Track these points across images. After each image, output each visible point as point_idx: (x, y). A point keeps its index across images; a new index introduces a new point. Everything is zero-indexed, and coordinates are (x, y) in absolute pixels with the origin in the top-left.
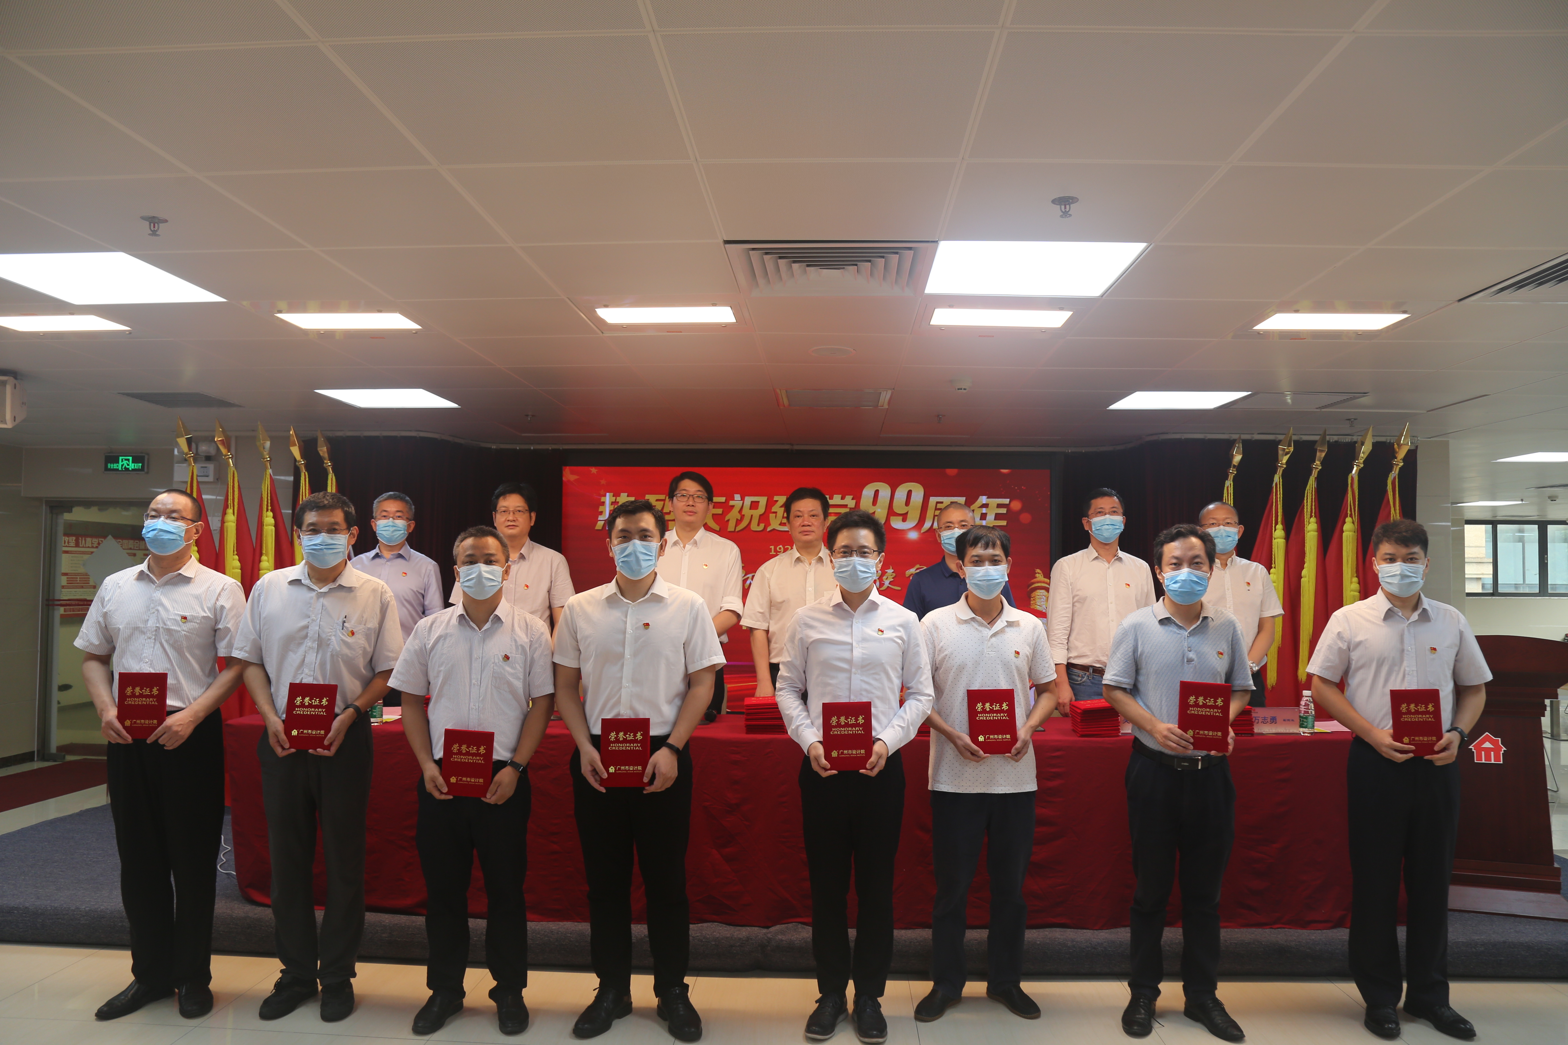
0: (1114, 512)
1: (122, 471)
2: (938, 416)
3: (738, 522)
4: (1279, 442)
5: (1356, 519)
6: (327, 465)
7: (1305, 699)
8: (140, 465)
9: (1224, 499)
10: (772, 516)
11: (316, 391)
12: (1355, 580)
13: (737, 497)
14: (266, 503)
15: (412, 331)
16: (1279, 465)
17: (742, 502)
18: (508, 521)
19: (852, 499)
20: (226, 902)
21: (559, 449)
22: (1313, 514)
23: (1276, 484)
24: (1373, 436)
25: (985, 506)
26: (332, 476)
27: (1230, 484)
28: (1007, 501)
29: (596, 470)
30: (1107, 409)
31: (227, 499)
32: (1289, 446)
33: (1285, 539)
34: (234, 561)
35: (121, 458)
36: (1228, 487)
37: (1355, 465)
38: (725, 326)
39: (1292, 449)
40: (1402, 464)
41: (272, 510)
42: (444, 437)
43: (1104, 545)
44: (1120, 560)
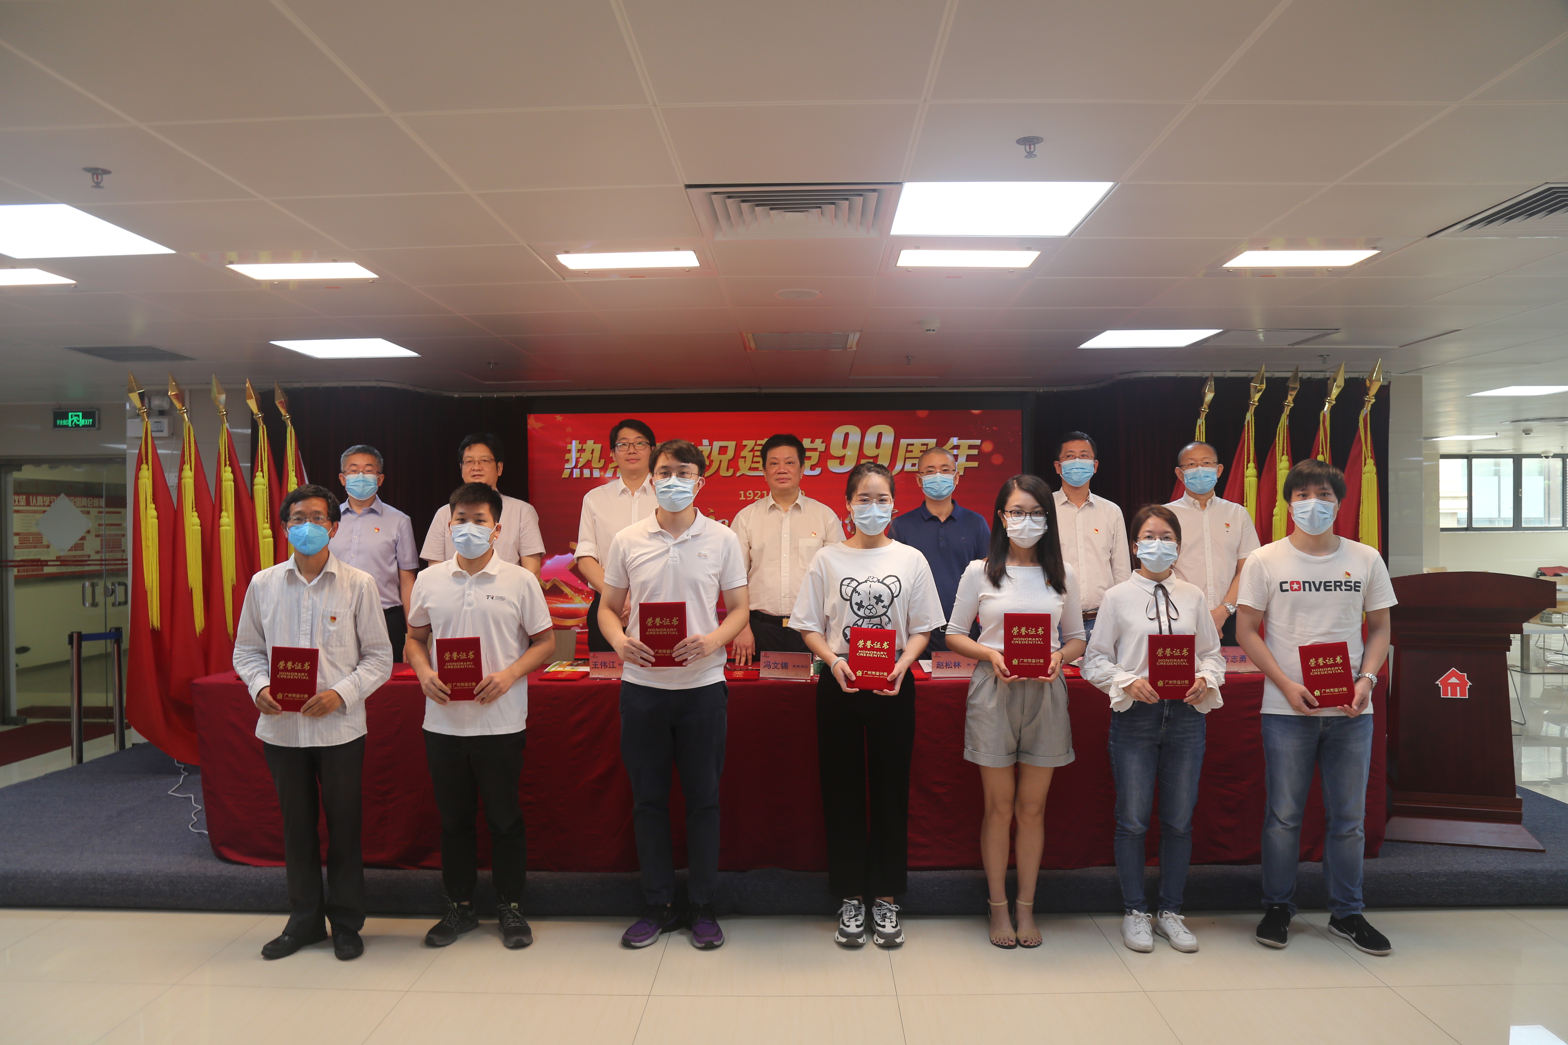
0: (1086, 455)
1: (72, 427)
2: (908, 357)
4: (1251, 380)
6: (286, 418)
8: (92, 420)
10: (741, 461)
11: (272, 342)
13: (706, 442)
14: (224, 458)
15: (369, 281)
16: (1251, 402)
18: (474, 470)
19: (822, 442)
20: (196, 861)
21: (523, 397)
22: (1285, 452)
23: (1248, 423)
24: (1345, 372)
25: (957, 447)
26: (291, 429)
27: (1203, 423)
29: (562, 418)
30: (1078, 348)
31: (183, 454)
32: (1262, 383)
33: (1257, 477)
34: (193, 518)
35: (70, 414)
36: (1200, 426)
37: (1328, 402)
38: (689, 271)
39: (1264, 386)
40: (1374, 401)
41: (230, 465)
42: (405, 387)
43: (1076, 488)
44: (1091, 504)
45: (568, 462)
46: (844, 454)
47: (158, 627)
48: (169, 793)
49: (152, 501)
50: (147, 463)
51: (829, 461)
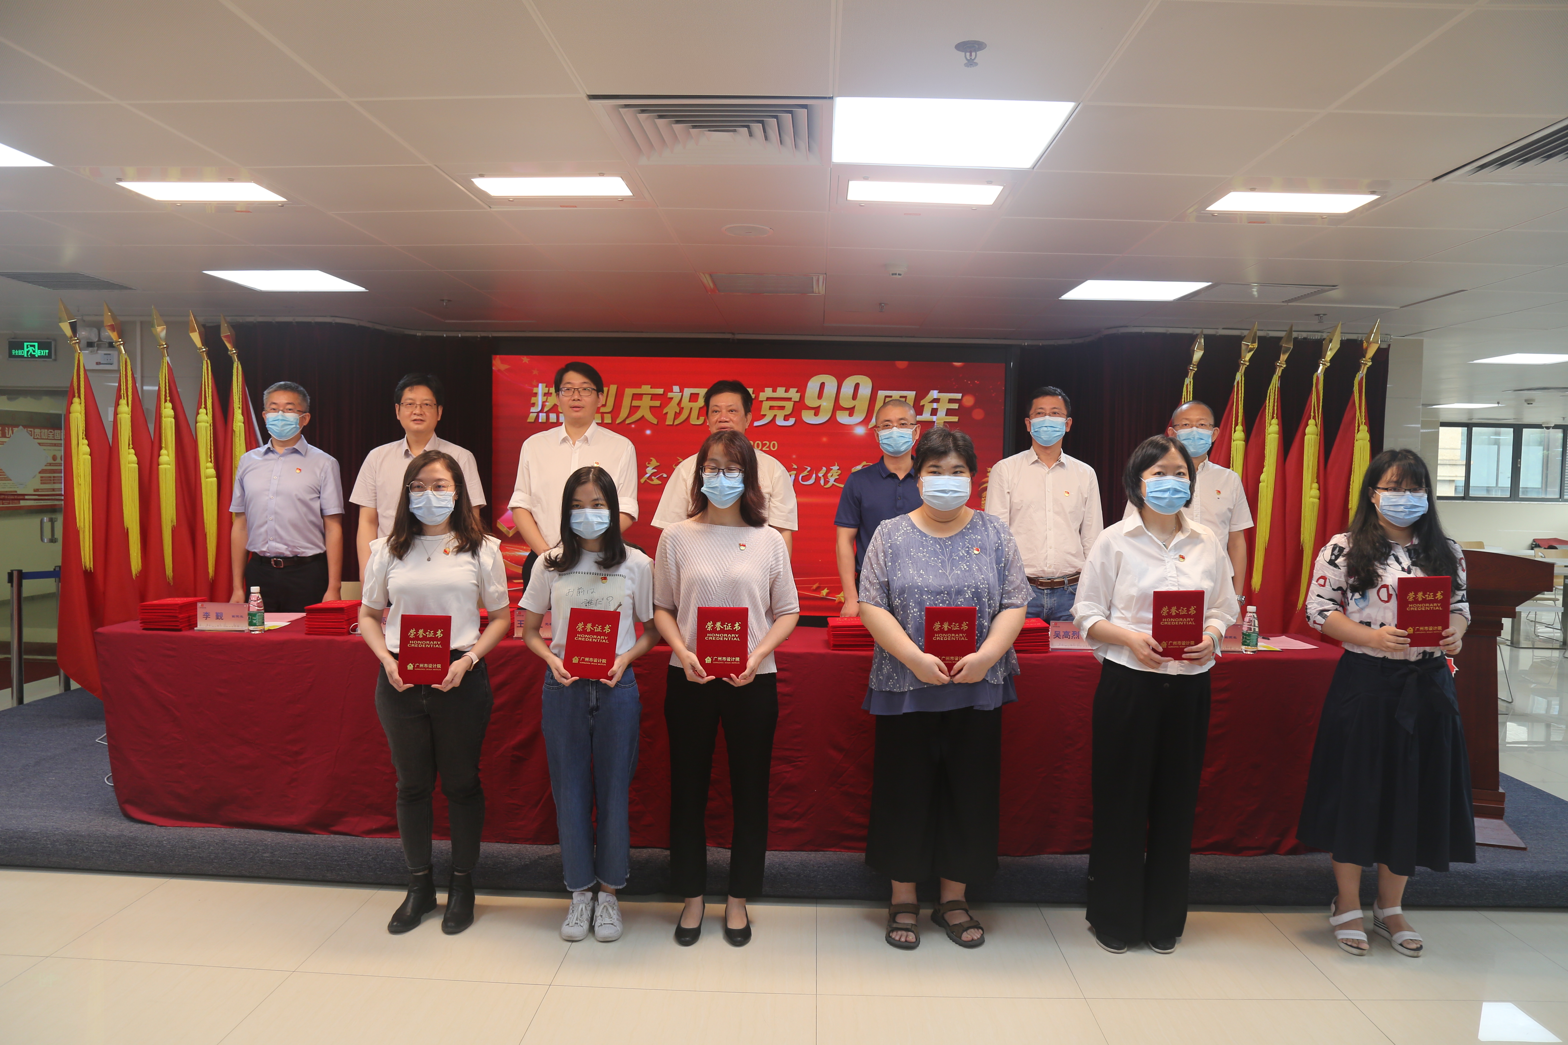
0: (1055, 413)
1: (28, 357)
2: (880, 304)
3: (677, 415)
4: (1243, 338)
5: (1319, 421)
6: (232, 352)
7: (1249, 614)
8: (47, 351)
9: (1183, 397)
11: (204, 272)
12: (1316, 485)
13: (676, 388)
14: (164, 393)
15: (277, 204)
16: (1242, 362)
17: (681, 394)
18: (415, 414)
19: (797, 392)
20: (103, 819)
21: (488, 337)
22: (1275, 415)
23: (1238, 383)
24: (1341, 333)
25: (937, 400)
26: (238, 364)
27: (1190, 382)
28: (958, 396)
29: (528, 359)
30: (1060, 299)
31: (119, 388)
32: (1253, 342)
33: (1244, 441)
34: (130, 455)
35: (25, 344)
36: (1187, 385)
37: (1322, 363)
38: (622, 200)
39: (1256, 345)
40: (1370, 364)
41: (171, 401)
42: (362, 324)
43: (1046, 448)
44: (1062, 465)
45: (533, 406)
46: (818, 405)
47: (90, 568)
48: (97, 741)
49: (84, 436)
50: (79, 397)
51: (803, 411)
